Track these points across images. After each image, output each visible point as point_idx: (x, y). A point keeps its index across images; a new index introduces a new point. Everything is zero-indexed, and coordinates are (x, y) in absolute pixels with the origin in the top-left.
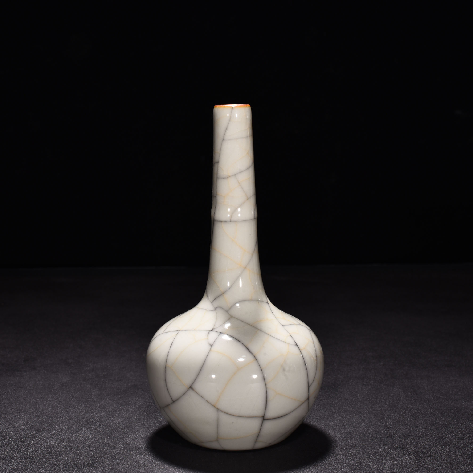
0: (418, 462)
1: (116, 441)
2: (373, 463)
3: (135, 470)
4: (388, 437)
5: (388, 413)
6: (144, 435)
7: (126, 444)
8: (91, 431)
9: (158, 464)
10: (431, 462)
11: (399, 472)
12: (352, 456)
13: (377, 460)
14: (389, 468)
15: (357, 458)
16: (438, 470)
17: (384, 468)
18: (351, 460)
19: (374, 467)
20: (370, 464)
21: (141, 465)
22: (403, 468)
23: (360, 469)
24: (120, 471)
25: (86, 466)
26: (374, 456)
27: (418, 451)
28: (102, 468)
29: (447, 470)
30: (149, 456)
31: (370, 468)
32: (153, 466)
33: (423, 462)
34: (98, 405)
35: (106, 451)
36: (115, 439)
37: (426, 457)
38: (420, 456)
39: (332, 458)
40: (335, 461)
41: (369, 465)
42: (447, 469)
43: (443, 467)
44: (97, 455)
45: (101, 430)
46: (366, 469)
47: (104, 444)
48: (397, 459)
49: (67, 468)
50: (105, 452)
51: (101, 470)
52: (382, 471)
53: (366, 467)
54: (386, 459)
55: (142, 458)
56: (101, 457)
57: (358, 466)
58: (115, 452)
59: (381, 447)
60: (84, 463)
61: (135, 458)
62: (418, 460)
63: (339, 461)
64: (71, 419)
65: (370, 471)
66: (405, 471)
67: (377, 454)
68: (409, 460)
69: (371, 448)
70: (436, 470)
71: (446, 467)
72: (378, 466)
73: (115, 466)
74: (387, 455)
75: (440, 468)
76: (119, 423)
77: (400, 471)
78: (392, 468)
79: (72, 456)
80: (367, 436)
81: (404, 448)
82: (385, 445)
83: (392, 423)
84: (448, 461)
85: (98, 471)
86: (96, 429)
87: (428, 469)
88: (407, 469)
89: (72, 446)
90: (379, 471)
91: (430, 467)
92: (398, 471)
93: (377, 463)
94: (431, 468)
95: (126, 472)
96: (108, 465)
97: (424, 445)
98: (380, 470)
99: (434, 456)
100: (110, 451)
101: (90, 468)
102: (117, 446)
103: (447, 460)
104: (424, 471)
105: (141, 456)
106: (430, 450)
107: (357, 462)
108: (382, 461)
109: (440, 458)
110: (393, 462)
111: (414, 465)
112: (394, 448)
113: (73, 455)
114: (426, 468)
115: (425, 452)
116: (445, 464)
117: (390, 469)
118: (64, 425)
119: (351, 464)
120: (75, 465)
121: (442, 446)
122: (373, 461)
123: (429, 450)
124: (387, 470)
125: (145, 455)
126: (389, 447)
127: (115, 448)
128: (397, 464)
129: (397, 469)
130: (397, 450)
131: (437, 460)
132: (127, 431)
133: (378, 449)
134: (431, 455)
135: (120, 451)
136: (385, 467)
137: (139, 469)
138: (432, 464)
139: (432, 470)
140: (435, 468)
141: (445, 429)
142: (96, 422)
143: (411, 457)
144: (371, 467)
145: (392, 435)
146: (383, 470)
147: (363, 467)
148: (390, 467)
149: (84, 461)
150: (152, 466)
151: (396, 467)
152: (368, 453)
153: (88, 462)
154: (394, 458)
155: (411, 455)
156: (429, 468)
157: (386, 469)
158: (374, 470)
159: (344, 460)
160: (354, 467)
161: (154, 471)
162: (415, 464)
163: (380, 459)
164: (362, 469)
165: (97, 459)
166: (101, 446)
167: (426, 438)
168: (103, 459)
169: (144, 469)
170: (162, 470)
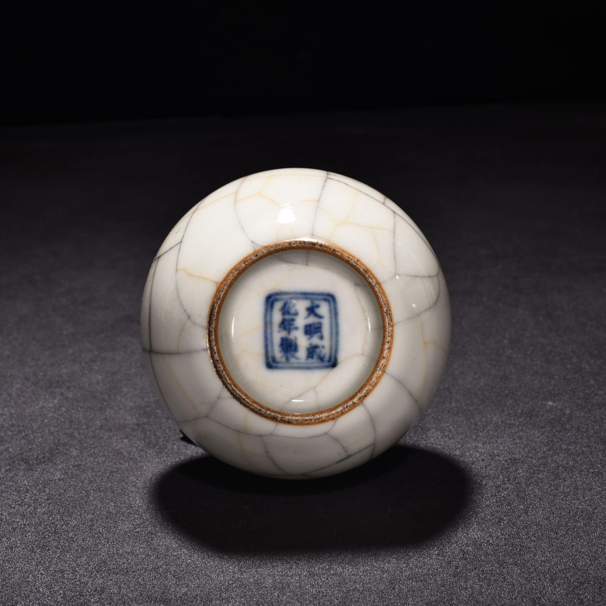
0: (552, 441)
1: (90, 415)
2: (484, 443)
3: (115, 466)
4: (507, 395)
5: (508, 352)
6: (135, 402)
7: (105, 419)
8: (54, 398)
9: (150, 454)
10: (573, 438)
11: (523, 458)
12: (450, 431)
13: (489, 437)
14: (507, 452)
15: (458, 434)
16: (584, 453)
17: (500, 453)
18: (450, 439)
19: (484, 451)
20: (478, 446)
21: (124, 457)
22: (529, 451)
23: (462, 454)
24: (90, 468)
25: (41, 462)
26: (484, 430)
27: (553, 419)
28: (65, 464)
29: (598, 454)
30: (138, 439)
31: (478, 452)
32: (143, 458)
33: (561, 439)
34: (70, 351)
35: (73, 433)
36: (90, 412)
37: (565, 430)
38: (555, 429)
39: (419, 435)
40: (425, 440)
41: (476, 447)
42: (597, 452)
43: (591, 449)
44: (59, 440)
45: (70, 395)
46: (471, 454)
47: (71, 422)
48: (519, 435)
49: (10, 466)
50: (71, 436)
51: (63, 468)
52: (497, 458)
53: (472, 451)
54: (504, 435)
55: (126, 445)
56: (65, 445)
57: (459, 448)
58: (88, 434)
59: (496, 415)
60: (38, 456)
61: (117, 445)
62: (552, 437)
63: (431, 441)
64: (27, 378)
65: (478, 458)
66: (532, 457)
67: (490, 426)
68: (538, 437)
69: (480, 416)
70: (580, 455)
71: (596, 448)
72: (490, 449)
73: (84, 460)
74: (504, 428)
75: (586, 451)
76: (98, 383)
77: (525, 457)
78: (512, 452)
79: (20, 444)
80: (476, 394)
81: (532, 415)
82: (503, 411)
83: (513, 370)
84: (598, 437)
85: (57, 470)
86: (62, 394)
87: (568, 453)
88: (536, 452)
89: (23, 426)
90: (492, 457)
91: (571, 449)
92: (522, 456)
93: (489, 443)
94: (573, 451)
95: (100, 470)
96: (73, 459)
97: (562, 410)
98: (493, 455)
99: (578, 429)
100: (79, 433)
101: (45, 465)
102: (90, 424)
103: (598, 435)
104: (561, 456)
105: (125, 441)
106: (572, 418)
107: (458, 442)
108: (497, 439)
109: (586, 432)
110: (514, 440)
111: (546, 446)
112: (516, 415)
113: (23, 441)
114: (566, 451)
115: (564, 422)
116: (595, 442)
117: (509, 454)
118: (14, 390)
119: (450, 446)
120: (23, 460)
121: (590, 410)
122: (483, 440)
123: (570, 418)
124: (505, 456)
125: (132, 439)
126: (509, 414)
127: (88, 427)
128: (520, 444)
129: (520, 453)
130: (521, 419)
131: (583, 436)
132: (108, 395)
133: (492, 418)
134: (572, 427)
135: (94, 432)
136: (502, 451)
137: (120, 465)
138: (575, 442)
139: (574, 454)
140: (579, 450)
141: (594, 379)
142: (63, 383)
143: (541, 432)
144: (480, 450)
145: (513, 392)
146: (498, 455)
147: (468, 451)
148: (510, 449)
149: (38, 452)
150: (141, 458)
151: (519, 450)
152: (476, 425)
153: (44, 453)
154: (516, 433)
155: (542, 428)
156: (569, 450)
157: (503, 454)
158: (485, 457)
159: (438, 438)
160: (453, 451)
161: (143, 466)
162: (548, 444)
163: (494, 436)
164: (466, 455)
165: (57, 449)
166: (67, 424)
167: (565, 396)
168: (67, 447)
169: (128, 464)
170: (156, 465)
